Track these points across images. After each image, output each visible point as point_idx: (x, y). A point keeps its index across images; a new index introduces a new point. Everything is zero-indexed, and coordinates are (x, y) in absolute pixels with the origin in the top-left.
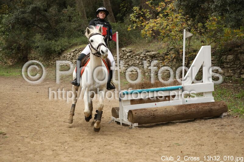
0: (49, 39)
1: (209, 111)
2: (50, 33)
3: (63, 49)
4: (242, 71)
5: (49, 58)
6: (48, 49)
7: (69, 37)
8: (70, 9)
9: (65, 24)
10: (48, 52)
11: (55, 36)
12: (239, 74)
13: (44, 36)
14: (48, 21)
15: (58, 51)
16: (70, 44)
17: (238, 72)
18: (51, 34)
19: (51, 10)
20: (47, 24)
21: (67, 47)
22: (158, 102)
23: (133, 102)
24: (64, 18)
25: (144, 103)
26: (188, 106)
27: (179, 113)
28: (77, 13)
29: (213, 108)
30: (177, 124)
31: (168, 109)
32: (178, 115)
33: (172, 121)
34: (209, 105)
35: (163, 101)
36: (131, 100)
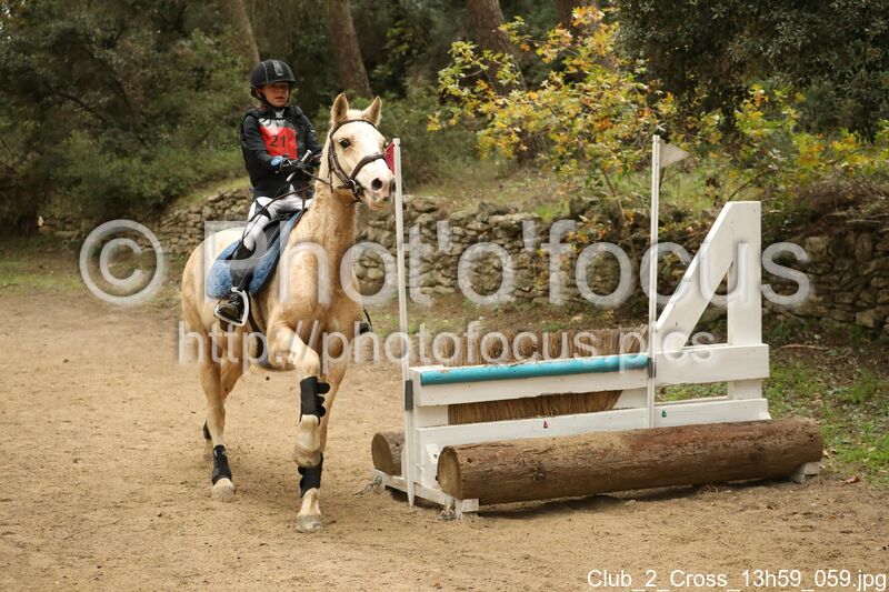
4: (859, 299)
7: (195, 146)
8: (201, 40)
11: (142, 140)
12: (849, 308)
14: (119, 85)
17: (847, 301)
18: (126, 134)
19: (128, 43)
20: (113, 96)
22: (555, 414)
23: (458, 413)
24: (181, 74)
25: (500, 419)
26: (673, 435)
27: (636, 463)
28: (229, 59)
29: (768, 443)
30: (628, 503)
31: (595, 446)
32: (635, 468)
33: (610, 494)
34: (751, 433)
35: (573, 413)
36: (450, 406)
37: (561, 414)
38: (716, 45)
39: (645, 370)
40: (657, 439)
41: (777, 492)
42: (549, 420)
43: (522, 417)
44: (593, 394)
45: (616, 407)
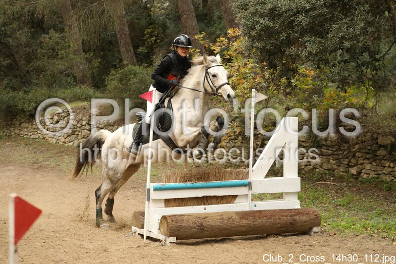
1: (291, 223)
8: (54, 35)
9: (43, 62)
11: (24, 83)
15: (29, 111)
20: (10, 61)
22: (209, 204)
23: (169, 203)
24: (43, 51)
25: (186, 206)
26: (258, 214)
27: (241, 224)
28: (67, 44)
29: (297, 218)
30: (238, 241)
31: (225, 217)
32: (241, 226)
33: (230, 237)
34: (291, 214)
35: (217, 204)
36: (165, 200)
37: (212, 204)
38: (283, 50)
39: (248, 187)
40: (251, 215)
41: (300, 238)
42: (206, 206)
43: (195, 205)
44: (226, 196)
45: (235, 202)
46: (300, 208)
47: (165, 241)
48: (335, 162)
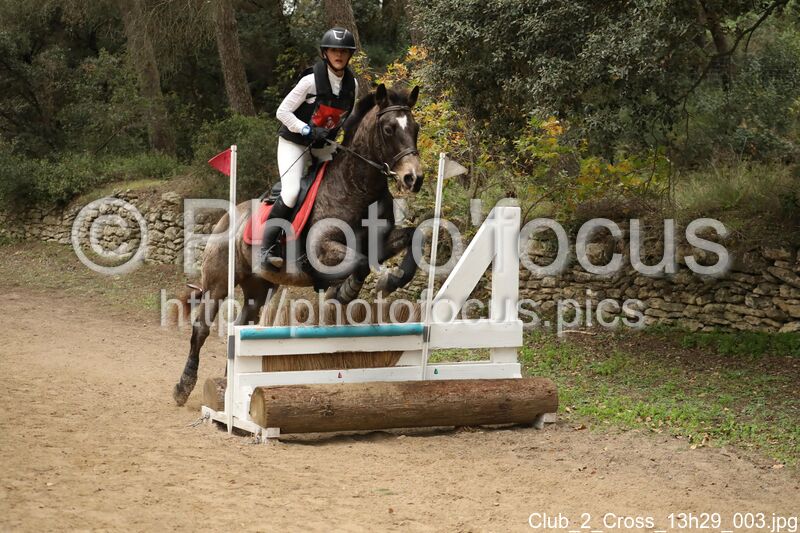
0: (32, 154)
1: (501, 406)
2: (36, 133)
3: (76, 191)
5: (26, 217)
6: (26, 186)
7: (97, 152)
8: (107, 59)
9: (85, 107)
10: (25, 196)
11: (51, 144)
13: (15, 142)
14: (32, 94)
15: (56, 195)
16: (100, 174)
17: (616, 296)
18: (37, 138)
19: (43, 59)
20: (27, 104)
21: (89, 185)
22: (348, 368)
23: (270, 363)
25: (304, 370)
27: (406, 406)
29: (514, 395)
30: (399, 438)
31: (373, 392)
32: (405, 410)
33: (385, 430)
35: (363, 367)
36: (264, 357)
37: (353, 367)
39: (422, 336)
42: (343, 372)
43: (322, 369)
44: (379, 353)
45: (398, 364)
46: (521, 377)
47: (260, 434)
48: (596, 294)
